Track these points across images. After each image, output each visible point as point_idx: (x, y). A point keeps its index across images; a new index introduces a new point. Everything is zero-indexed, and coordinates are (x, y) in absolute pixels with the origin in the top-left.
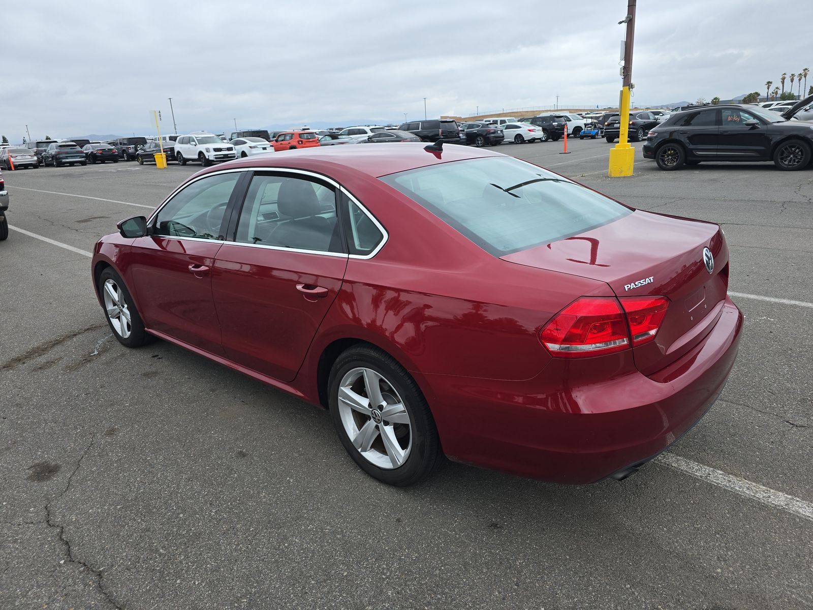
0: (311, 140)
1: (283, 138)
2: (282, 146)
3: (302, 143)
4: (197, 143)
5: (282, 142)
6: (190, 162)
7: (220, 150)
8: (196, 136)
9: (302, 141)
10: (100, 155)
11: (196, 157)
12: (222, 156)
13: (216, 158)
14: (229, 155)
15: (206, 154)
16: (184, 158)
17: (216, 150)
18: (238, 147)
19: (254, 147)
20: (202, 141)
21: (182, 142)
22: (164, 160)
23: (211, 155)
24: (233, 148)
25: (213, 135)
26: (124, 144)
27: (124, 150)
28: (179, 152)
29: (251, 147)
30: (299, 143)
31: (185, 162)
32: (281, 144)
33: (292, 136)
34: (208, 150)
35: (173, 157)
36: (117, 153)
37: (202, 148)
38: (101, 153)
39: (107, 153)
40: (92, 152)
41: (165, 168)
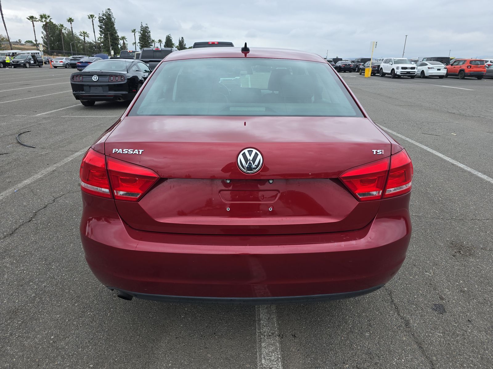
0: (479, 66)
1: (457, 64)
2: (454, 69)
3: (470, 68)
4: (393, 63)
5: (455, 66)
6: (386, 75)
7: (406, 68)
8: (395, 59)
9: (471, 66)
10: (343, 67)
11: (390, 72)
12: (406, 72)
13: (401, 74)
14: (411, 72)
15: (396, 70)
16: (383, 72)
17: (403, 68)
18: (419, 68)
19: (431, 68)
20: (397, 62)
21: (385, 62)
22: (370, 72)
23: (398, 72)
24: (416, 68)
25: (406, 59)
26: (359, 62)
27: (357, 66)
28: (381, 68)
29: (429, 68)
30: (468, 68)
31: (384, 75)
32: (455, 67)
33: (464, 62)
34: (398, 68)
35: (377, 71)
36: (352, 67)
37: (394, 66)
38: (344, 67)
39: (347, 66)
40: (340, 66)
41: (369, 77)
